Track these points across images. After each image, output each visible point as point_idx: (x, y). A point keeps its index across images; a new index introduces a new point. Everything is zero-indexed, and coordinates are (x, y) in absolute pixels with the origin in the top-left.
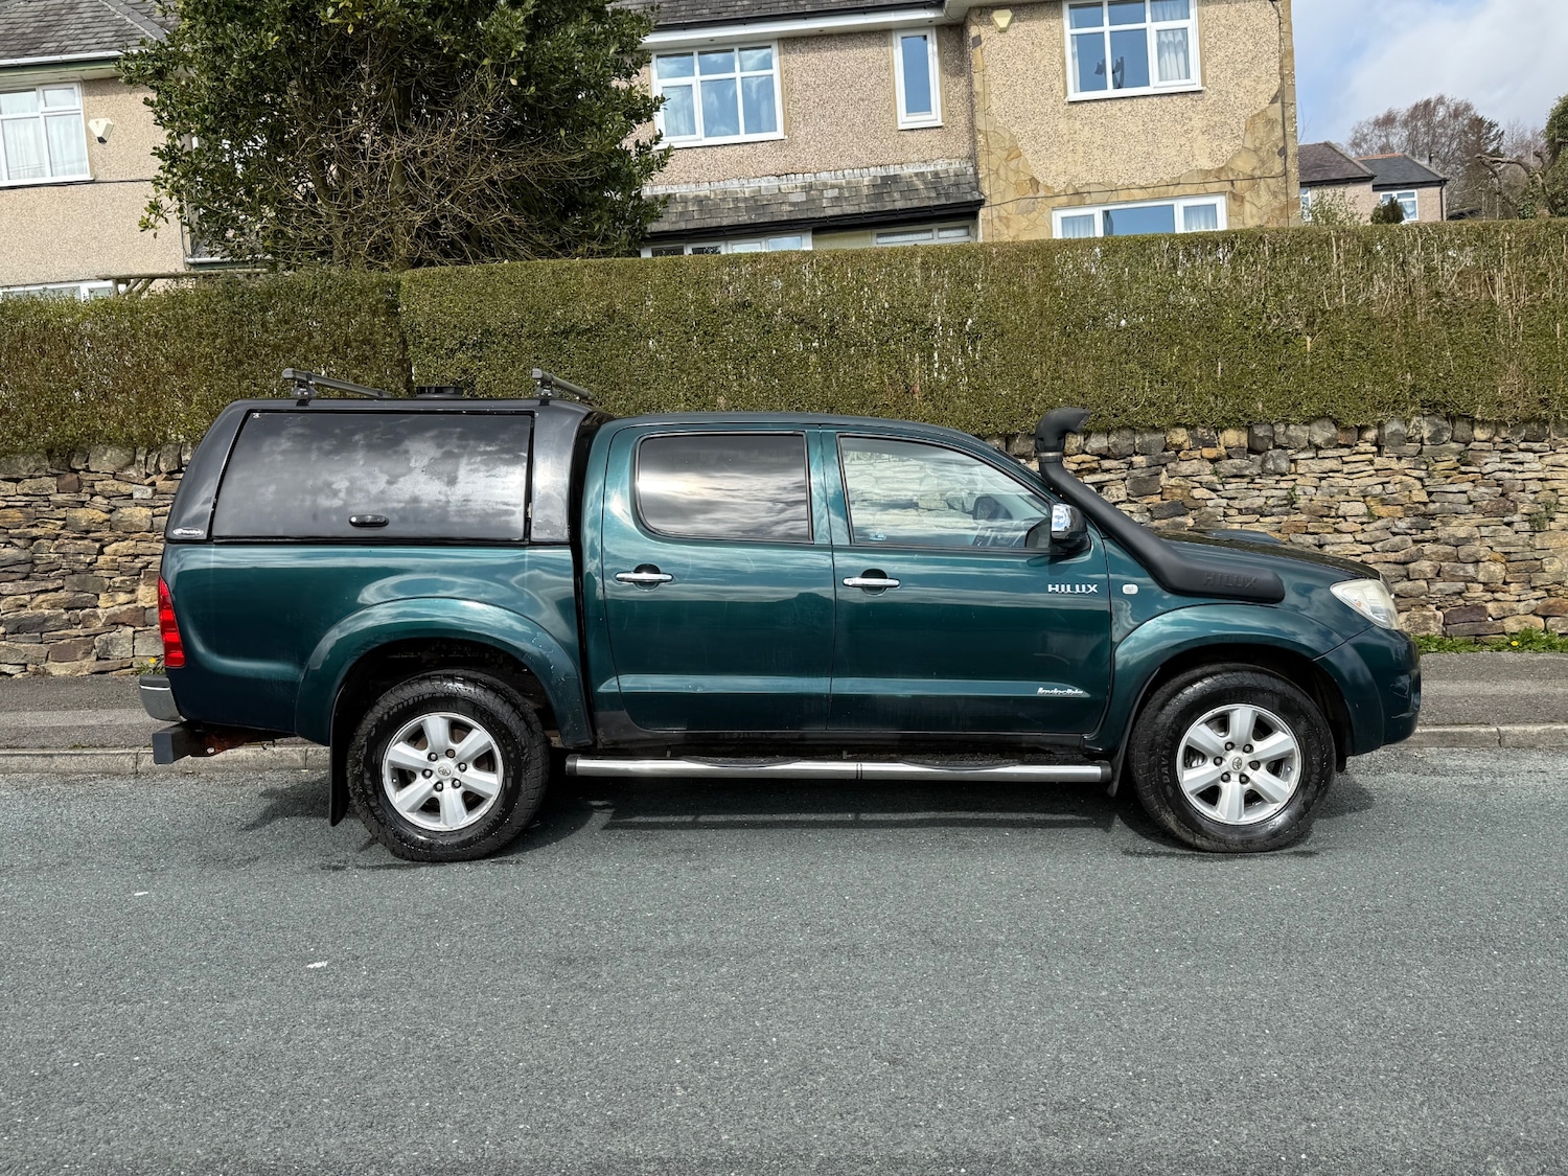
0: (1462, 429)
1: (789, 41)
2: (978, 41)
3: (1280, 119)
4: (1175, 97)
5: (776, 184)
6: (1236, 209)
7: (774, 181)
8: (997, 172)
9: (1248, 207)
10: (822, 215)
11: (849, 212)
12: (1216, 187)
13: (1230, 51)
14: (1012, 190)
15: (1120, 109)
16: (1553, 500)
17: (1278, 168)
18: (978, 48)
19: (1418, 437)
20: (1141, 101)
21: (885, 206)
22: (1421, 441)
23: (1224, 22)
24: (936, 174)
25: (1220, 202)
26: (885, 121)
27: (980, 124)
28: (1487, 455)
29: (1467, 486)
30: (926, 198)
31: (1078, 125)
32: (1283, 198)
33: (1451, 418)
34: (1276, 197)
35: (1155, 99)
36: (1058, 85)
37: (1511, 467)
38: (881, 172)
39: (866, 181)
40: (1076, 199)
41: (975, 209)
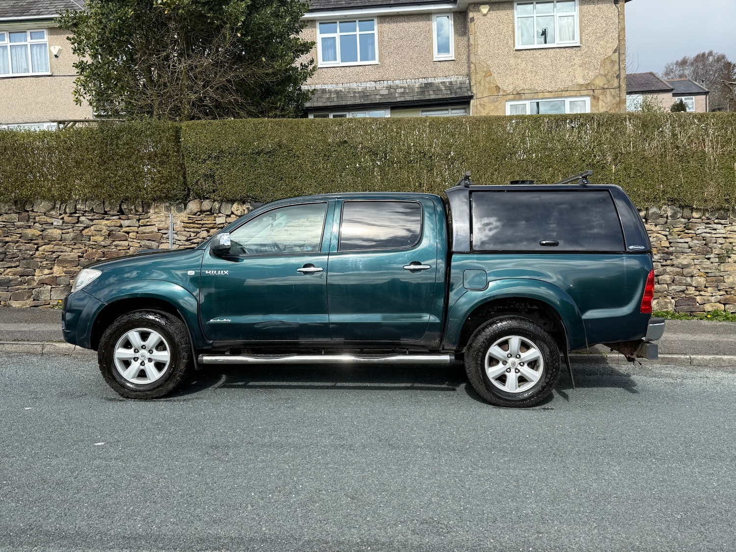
0: (687, 212)
1: (383, 18)
2: (472, 19)
3: (618, 61)
4: (567, 49)
5: (374, 85)
6: (595, 103)
7: (373, 84)
8: (480, 83)
9: (601, 103)
10: (395, 101)
11: (408, 100)
12: (585, 92)
13: (595, 27)
14: (487, 91)
15: (540, 54)
16: (730, 248)
17: (616, 84)
18: (473, 23)
19: (665, 215)
20: (551, 50)
21: (425, 97)
22: (667, 218)
23: (591, 13)
24: (451, 83)
25: (588, 100)
26: (427, 56)
27: (472, 59)
28: (698, 225)
29: (687, 240)
30: (445, 94)
31: (519, 61)
32: (618, 99)
33: (682, 207)
34: (614, 98)
35: (557, 50)
36: (511, 42)
37: (710, 231)
38: (425, 81)
39: (417, 85)
40: (518, 96)
41: (468, 100)
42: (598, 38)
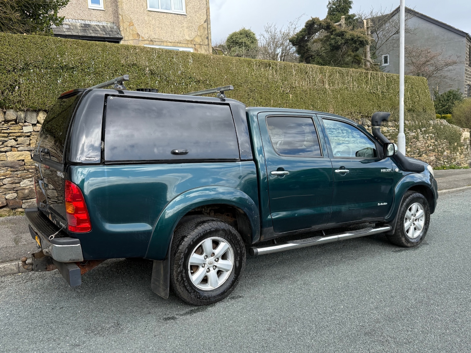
3: (207, 28)
4: (179, 15)
8: (126, 29)
10: (65, 34)
11: (75, 34)
12: (190, 46)
13: (193, 4)
14: (131, 36)
15: (163, 16)
17: (206, 43)
20: (169, 15)
21: (87, 35)
24: (103, 26)
25: (191, 50)
26: (84, 4)
27: (120, 12)
30: (101, 34)
31: (151, 18)
34: (206, 51)
35: (173, 15)
36: (145, 4)
38: (83, 22)
39: (78, 24)
40: (151, 42)
41: (119, 40)
42: (196, 12)
